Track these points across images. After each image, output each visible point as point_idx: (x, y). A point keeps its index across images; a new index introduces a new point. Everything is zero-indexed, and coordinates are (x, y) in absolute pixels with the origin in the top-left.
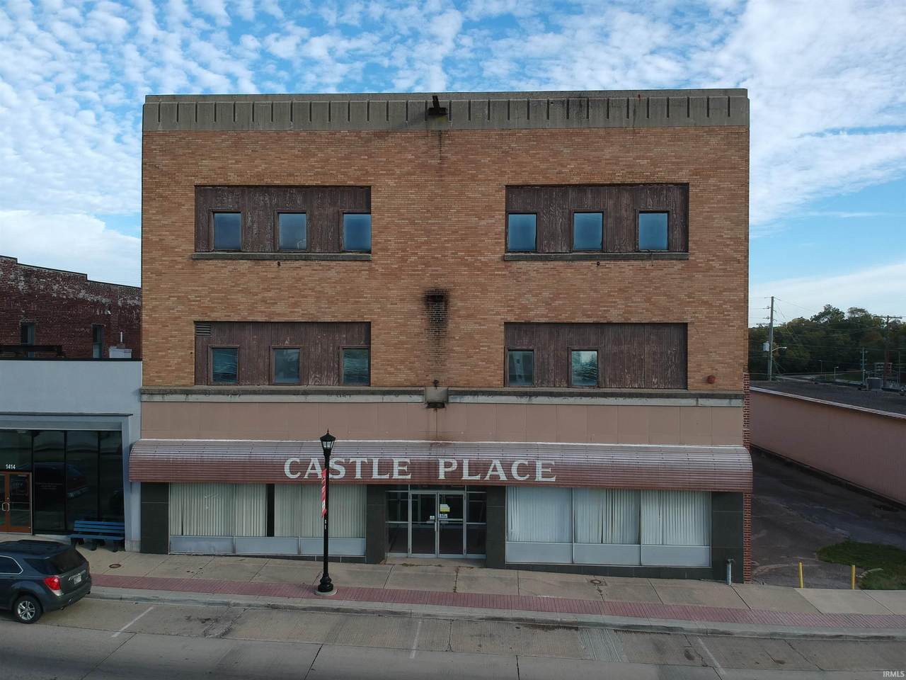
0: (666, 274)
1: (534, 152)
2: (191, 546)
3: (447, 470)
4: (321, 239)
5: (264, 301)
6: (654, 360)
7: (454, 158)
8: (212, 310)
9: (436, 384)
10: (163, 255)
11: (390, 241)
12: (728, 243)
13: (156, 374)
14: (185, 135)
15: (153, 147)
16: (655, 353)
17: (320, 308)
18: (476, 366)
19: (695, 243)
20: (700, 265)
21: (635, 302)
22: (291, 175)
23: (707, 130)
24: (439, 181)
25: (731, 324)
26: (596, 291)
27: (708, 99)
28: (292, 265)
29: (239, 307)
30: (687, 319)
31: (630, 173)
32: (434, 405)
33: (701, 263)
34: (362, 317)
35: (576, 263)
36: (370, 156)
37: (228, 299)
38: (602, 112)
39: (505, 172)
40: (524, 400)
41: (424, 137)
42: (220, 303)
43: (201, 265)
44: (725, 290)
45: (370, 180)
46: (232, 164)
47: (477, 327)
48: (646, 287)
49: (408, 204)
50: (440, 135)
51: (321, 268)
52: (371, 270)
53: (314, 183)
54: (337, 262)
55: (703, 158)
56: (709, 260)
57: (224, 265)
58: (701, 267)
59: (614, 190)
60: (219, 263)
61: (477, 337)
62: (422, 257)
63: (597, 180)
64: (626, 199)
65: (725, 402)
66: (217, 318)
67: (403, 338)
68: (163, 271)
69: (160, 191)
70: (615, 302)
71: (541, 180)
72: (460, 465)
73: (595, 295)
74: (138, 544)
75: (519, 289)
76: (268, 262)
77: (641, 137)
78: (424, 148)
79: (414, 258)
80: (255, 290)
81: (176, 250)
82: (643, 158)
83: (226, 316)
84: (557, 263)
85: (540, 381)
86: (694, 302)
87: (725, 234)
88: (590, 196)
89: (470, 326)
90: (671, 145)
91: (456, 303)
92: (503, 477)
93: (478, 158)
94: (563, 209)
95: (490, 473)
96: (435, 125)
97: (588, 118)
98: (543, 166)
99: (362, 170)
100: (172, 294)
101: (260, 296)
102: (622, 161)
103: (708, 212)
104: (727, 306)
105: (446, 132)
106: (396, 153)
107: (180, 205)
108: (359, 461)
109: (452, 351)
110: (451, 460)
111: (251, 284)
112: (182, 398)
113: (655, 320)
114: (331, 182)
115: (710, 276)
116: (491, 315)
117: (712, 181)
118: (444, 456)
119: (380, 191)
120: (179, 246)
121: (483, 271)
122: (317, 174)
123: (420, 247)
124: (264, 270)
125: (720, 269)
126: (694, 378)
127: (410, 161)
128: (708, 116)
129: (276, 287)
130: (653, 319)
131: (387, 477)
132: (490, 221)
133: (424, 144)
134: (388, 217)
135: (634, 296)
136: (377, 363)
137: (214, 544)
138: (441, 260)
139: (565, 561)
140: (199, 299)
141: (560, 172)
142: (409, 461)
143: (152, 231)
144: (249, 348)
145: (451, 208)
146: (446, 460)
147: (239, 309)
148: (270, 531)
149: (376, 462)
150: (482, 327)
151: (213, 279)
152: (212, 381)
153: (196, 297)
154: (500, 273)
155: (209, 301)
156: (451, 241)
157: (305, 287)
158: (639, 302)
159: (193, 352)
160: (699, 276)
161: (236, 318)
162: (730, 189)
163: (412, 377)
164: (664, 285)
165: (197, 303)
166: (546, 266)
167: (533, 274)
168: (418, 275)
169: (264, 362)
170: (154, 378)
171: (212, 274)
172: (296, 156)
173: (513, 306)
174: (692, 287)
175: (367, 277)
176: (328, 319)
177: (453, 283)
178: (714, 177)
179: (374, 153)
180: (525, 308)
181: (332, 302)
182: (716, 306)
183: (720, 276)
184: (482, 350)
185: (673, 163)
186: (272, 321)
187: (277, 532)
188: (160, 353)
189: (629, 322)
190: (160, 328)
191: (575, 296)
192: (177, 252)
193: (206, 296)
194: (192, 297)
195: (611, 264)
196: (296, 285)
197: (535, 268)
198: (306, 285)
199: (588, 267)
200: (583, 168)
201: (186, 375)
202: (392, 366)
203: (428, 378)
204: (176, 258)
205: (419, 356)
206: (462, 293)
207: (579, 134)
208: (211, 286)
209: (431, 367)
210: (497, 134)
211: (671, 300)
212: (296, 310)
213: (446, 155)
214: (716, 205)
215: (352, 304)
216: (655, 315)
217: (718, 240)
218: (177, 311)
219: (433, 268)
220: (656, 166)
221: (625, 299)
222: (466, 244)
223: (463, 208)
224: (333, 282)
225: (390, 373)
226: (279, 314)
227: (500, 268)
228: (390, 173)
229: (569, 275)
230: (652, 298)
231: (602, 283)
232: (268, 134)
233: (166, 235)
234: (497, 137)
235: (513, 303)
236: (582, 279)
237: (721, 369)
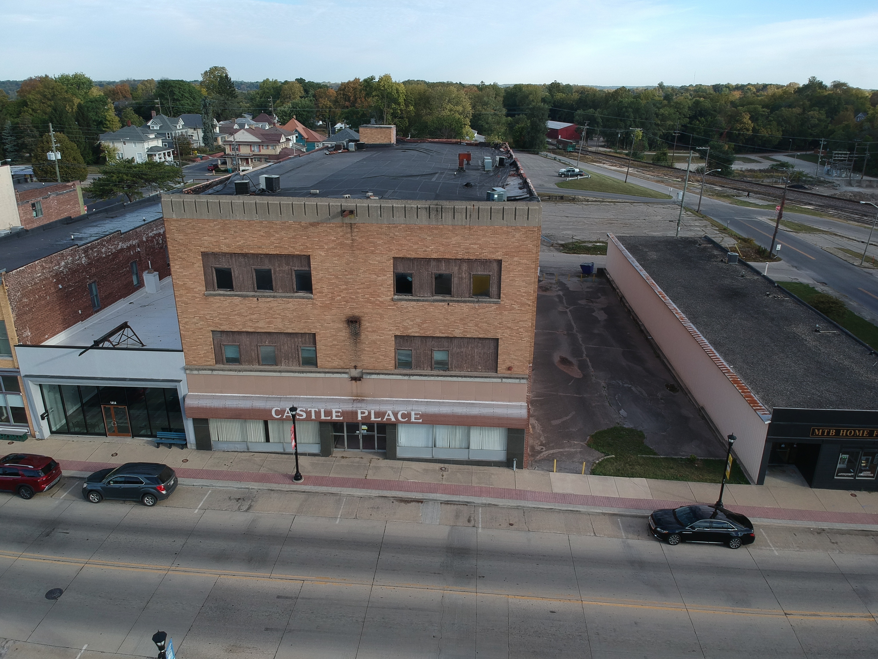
0: (487, 311)
1: (410, 238)
2: (225, 447)
3: (362, 415)
4: (282, 284)
5: (251, 320)
6: (480, 357)
7: (360, 240)
8: (221, 324)
9: (355, 367)
10: (187, 293)
11: (324, 287)
12: (523, 295)
13: (192, 359)
14: (191, 221)
15: (171, 228)
16: (480, 353)
17: (285, 325)
18: (379, 358)
19: (504, 294)
20: (506, 307)
21: (469, 326)
22: (260, 248)
23: (514, 228)
24: (351, 253)
25: (523, 340)
26: (447, 319)
27: (516, 209)
28: (266, 300)
29: (236, 323)
30: (499, 336)
31: (467, 253)
32: (354, 379)
33: (508, 306)
34: (310, 330)
35: (436, 303)
36: (308, 237)
37: (230, 319)
38: (450, 214)
39: (392, 249)
40: (406, 378)
41: (341, 227)
42: (225, 321)
43: (211, 299)
44: (521, 321)
45: (309, 252)
46: (223, 239)
47: (378, 337)
48: (475, 318)
49: (334, 266)
50: (351, 226)
51: (283, 302)
52: (313, 304)
53: (275, 253)
54: (293, 299)
55: (510, 245)
56: (512, 304)
57: (225, 299)
59: (458, 262)
60: (222, 298)
61: (378, 343)
62: (344, 297)
63: (448, 256)
64: (465, 267)
65: (517, 381)
66: (224, 329)
67: (335, 342)
68: (189, 302)
69: (180, 254)
70: (458, 326)
71: (413, 255)
72: (370, 413)
73: (447, 322)
74: (195, 445)
75: (402, 317)
76: (251, 298)
77: (474, 231)
78: (341, 234)
79: (339, 298)
80: (245, 314)
81: (195, 290)
82: (475, 244)
83: (229, 328)
84: (424, 303)
85: (415, 368)
86: (502, 327)
87: (522, 290)
88: (444, 264)
89: (375, 337)
90: (492, 237)
91: (365, 324)
92: (393, 419)
93: (375, 240)
94: (428, 271)
95: (386, 417)
96: (347, 220)
97: (442, 218)
98: (415, 247)
99: (305, 245)
100: (196, 315)
101: (248, 318)
102: (462, 245)
103: (512, 277)
104: (521, 330)
105: (355, 224)
106: (324, 236)
107: (193, 263)
108: (313, 411)
109: (364, 350)
110: (364, 411)
111: (242, 311)
112: (210, 372)
113: (480, 336)
114: (285, 252)
115: (512, 313)
116: (386, 331)
117: (516, 259)
118: (360, 409)
119: (316, 258)
120: (196, 288)
121: (381, 306)
122: (276, 247)
123: (342, 292)
124: (249, 303)
125: (518, 309)
126: (501, 367)
127: (333, 241)
128: (515, 219)
129: (257, 312)
131: (329, 418)
132: (384, 278)
133: (340, 231)
134: (322, 274)
135: (469, 323)
136: (321, 355)
137: (236, 445)
138: (355, 299)
139: (429, 457)
140: (212, 318)
141: (425, 251)
143: (178, 278)
144: (245, 345)
145: (360, 269)
146: (362, 410)
147: (237, 325)
148: (268, 440)
149: (322, 411)
150: (381, 338)
151: (219, 307)
152: (225, 362)
153: (210, 317)
154: (391, 307)
155: (218, 320)
156: (361, 288)
158: (471, 326)
159: (213, 347)
160: (506, 313)
161: (236, 330)
162: (526, 264)
163: (342, 363)
164: (486, 318)
165: (211, 320)
166: (418, 305)
167: (410, 309)
168: (342, 308)
169: (255, 353)
170: (192, 361)
171: (218, 304)
172: (262, 236)
173: (399, 327)
174: (501, 319)
175: (312, 308)
176: (290, 331)
177: (363, 313)
178: (517, 256)
179: (311, 235)
180: (406, 328)
181: (292, 322)
182: (515, 330)
183: (518, 313)
184: (382, 350)
185: (492, 247)
186: (257, 331)
187: (271, 440)
188: (193, 348)
189: (466, 337)
190: (191, 334)
191: (434, 322)
193: (216, 317)
194: (208, 317)
195: (456, 305)
196: (269, 311)
197: (412, 306)
198: (274, 312)
199: (443, 306)
200: (440, 249)
201: (210, 359)
202: (329, 357)
203: (351, 364)
204: (195, 295)
205: (345, 353)
206: (369, 319)
207: (436, 229)
208: (219, 311)
209: (353, 359)
210: (386, 227)
211: (489, 326)
212: (270, 326)
213: (356, 238)
214: (517, 273)
215: (304, 323)
216: (480, 334)
217: (517, 293)
218: (200, 325)
219: (351, 304)
220: (482, 249)
221: (464, 324)
222: (370, 290)
223: (367, 270)
224: (291, 311)
225: (329, 361)
226: (261, 328)
227: (391, 305)
228: (321, 248)
229: (431, 310)
230: (479, 324)
231: (450, 315)
232: (243, 222)
233: (187, 281)
234: (387, 228)
235: (399, 325)
236: (439, 312)
237: (516, 363)
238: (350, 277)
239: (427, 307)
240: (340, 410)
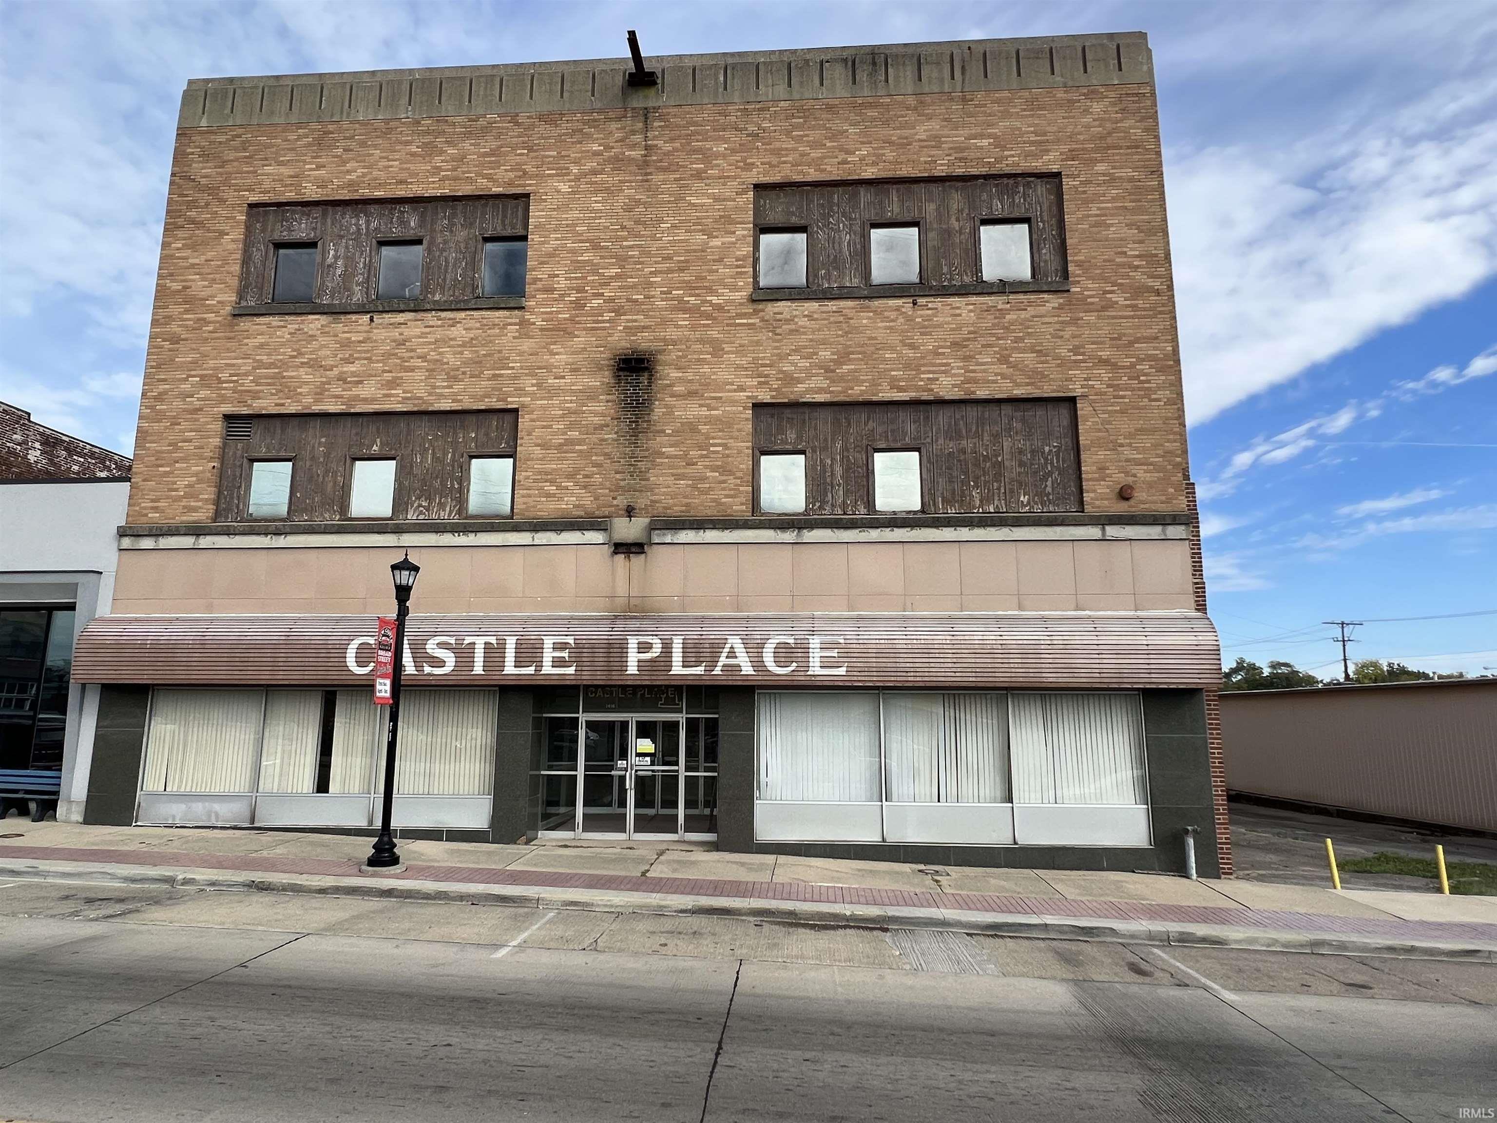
0: (1033, 317)
1: (800, 133)
2: (177, 811)
3: (642, 657)
4: (444, 280)
5: (342, 379)
6: (1021, 464)
7: (668, 147)
8: (256, 395)
9: (630, 512)
10: (187, 311)
11: (557, 276)
12: (1136, 263)
13: (150, 505)
14: (241, 130)
15: (189, 150)
16: (1021, 452)
17: (434, 387)
18: (703, 479)
19: (1079, 264)
20: (1089, 300)
21: (983, 364)
22: (401, 182)
23: (1086, 91)
24: (643, 181)
25: (1153, 396)
26: (913, 347)
27: (1084, 48)
28: (393, 320)
29: (299, 390)
30: (1076, 389)
31: (960, 159)
32: (625, 549)
33: (1093, 297)
34: (504, 400)
35: (876, 303)
36: (531, 150)
37: (284, 377)
38: (910, 72)
39: (753, 164)
40: (789, 536)
41: (619, 119)
42: (269, 384)
43: (245, 324)
44: (1138, 340)
45: (530, 185)
46: (311, 170)
47: (704, 412)
48: (999, 339)
49: (590, 218)
50: (646, 114)
51: (440, 322)
52: (523, 323)
53: (438, 193)
54: (468, 313)
55: (1081, 134)
57: (282, 323)
58: (1092, 303)
59: (935, 189)
60: (275, 321)
61: (704, 428)
62: (611, 300)
63: (905, 171)
64: (956, 200)
65: (1155, 531)
66: (264, 408)
67: (575, 434)
68: (183, 336)
69: (192, 214)
70: (946, 365)
71: (813, 175)
72: (667, 648)
73: (911, 353)
74: (82, 807)
75: (776, 348)
76: (354, 317)
77: (976, 106)
78: (618, 135)
79: (596, 302)
80: (329, 362)
81: (208, 302)
82: (982, 136)
83: (277, 405)
84: (843, 303)
85: (818, 504)
86: (1084, 361)
87: (1131, 249)
88: (895, 199)
89: (692, 411)
90: (1027, 116)
91: (668, 374)
92: (747, 669)
93: (708, 145)
94: (851, 219)
95: (723, 660)
96: (638, 100)
97: (887, 81)
98: (815, 154)
99: (520, 170)
100: (193, 373)
101: (336, 371)
102: (946, 142)
103: (1097, 215)
104: (1144, 367)
105: (656, 109)
106: (573, 143)
107: (223, 233)
108: (480, 642)
109: (661, 454)
110: (648, 639)
111: (323, 353)
112: (188, 541)
113: (1018, 392)
114: (465, 189)
115: (1109, 317)
116: (729, 391)
117: (1101, 167)
118: (638, 632)
119: (545, 201)
120: (212, 297)
121: (715, 319)
122: (444, 179)
123: (608, 284)
124: (346, 329)
125: (1127, 306)
126: (1094, 491)
127: (596, 154)
128: (1085, 71)
129: (364, 355)
130: (1015, 392)
131: (531, 670)
132: (727, 240)
133: (617, 129)
134: (557, 239)
135: (980, 354)
136: (527, 478)
137: (217, 807)
138: (643, 303)
139: (870, 836)
140: (235, 378)
142: (572, 642)
143: (171, 275)
144: (313, 458)
145: (661, 222)
146: (642, 639)
147: (300, 394)
148: (322, 785)
149: (511, 643)
150: (712, 412)
151: (262, 346)
153: (231, 375)
154: (745, 321)
155: (252, 381)
156: (661, 272)
157: (412, 354)
158: (988, 364)
159: (218, 465)
160: (1091, 318)
161: (292, 408)
162: (1131, 180)
163: (588, 501)
164: (1030, 335)
165: (232, 385)
166: (824, 309)
167: (803, 322)
168: (604, 329)
169: (335, 482)
170: (145, 512)
171: (261, 339)
172: (413, 155)
173: (767, 376)
174: (1079, 336)
175: (517, 334)
176: (446, 405)
177: (664, 340)
178: (1102, 161)
179: (538, 145)
180: (789, 379)
181: (456, 378)
182: (1123, 367)
183: (1127, 317)
184: (714, 452)
185: (1031, 142)
186: (352, 411)
187: (334, 786)
188: (160, 469)
189: (972, 396)
190: (166, 428)
191: (875, 356)
192: (209, 305)
193: (246, 374)
194: (224, 376)
195: (937, 303)
196: (397, 351)
197: (806, 313)
198: (412, 350)
199: (898, 309)
200: (883, 155)
201: (200, 504)
202: (552, 482)
203: (615, 502)
204: (205, 316)
205: (601, 465)
206: (678, 357)
207: (871, 106)
208: (258, 358)
209: (622, 483)
210: (739, 110)
211: (1043, 359)
212: (393, 392)
213: (655, 142)
214: (1110, 205)
215: (489, 379)
216: (1018, 385)
217: (1118, 260)
218: (198, 399)
219: (630, 317)
220: (1004, 148)
221: (966, 358)
222: (686, 277)
223: (681, 222)
224: (459, 346)
225: (548, 495)
226: (365, 400)
227: (746, 314)
228: (562, 173)
229: (864, 321)
230: (1010, 356)
231: (922, 334)
232: (372, 124)
233: (194, 280)
234: (739, 114)
235: (767, 371)
236: (886, 328)
237: (1142, 474)
238: (632, 243)
239: (850, 313)
240: (571, 640)
